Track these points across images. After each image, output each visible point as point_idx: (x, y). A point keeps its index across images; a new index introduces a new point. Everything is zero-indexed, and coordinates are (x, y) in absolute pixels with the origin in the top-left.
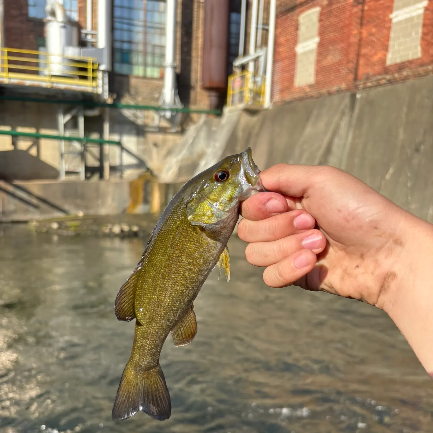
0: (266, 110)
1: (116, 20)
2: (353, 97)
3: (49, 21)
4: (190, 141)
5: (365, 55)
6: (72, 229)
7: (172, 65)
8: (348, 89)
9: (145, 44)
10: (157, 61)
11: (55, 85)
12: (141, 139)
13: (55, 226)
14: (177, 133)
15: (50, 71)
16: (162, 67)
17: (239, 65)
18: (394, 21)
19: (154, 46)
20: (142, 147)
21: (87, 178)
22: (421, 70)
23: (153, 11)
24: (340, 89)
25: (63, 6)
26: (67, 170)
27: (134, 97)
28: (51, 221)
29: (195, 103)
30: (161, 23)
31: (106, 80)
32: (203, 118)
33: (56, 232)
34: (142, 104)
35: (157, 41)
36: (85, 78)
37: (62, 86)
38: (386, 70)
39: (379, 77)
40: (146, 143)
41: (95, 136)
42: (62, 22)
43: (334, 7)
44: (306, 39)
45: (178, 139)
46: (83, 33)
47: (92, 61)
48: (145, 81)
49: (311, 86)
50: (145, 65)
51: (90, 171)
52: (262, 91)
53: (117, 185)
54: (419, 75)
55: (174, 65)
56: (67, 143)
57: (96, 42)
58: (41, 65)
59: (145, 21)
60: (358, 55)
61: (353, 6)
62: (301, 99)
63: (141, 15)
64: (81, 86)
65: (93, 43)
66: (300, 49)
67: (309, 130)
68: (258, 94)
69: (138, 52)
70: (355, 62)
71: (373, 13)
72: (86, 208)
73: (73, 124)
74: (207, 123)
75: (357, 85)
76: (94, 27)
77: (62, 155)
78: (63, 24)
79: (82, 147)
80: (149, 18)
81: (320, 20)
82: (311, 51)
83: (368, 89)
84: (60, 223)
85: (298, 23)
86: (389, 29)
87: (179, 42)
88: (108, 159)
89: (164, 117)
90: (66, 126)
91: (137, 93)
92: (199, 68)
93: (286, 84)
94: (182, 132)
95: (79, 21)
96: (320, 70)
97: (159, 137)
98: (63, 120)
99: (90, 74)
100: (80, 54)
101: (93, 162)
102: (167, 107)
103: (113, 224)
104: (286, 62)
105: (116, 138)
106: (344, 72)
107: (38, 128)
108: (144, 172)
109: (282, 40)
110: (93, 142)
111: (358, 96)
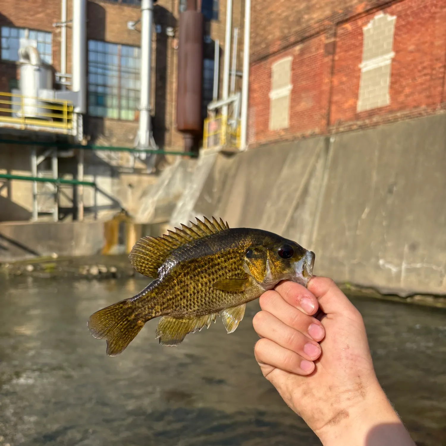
0: (242, 152)
1: (91, 64)
2: (327, 140)
3: (22, 64)
4: (166, 182)
5: (336, 102)
6: (48, 271)
7: (147, 107)
8: (322, 134)
9: (120, 88)
10: (131, 103)
11: (29, 127)
12: (116, 181)
13: (30, 268)
14: (152, 174)
15: (23, 112)
16: (137, 110)
17: (213, 109)
18: (364, 70)
19: (129, 90)
20: (116, 188)
21: (60, 219)
22: (390, 116)
23: (127, 56)
24: (314, 133)
25: (37, 50)
26: (40, 211)
27: (108, 139)
28: (25, 263)
29: (170, 144)
30: (135, 69)
31: (81, 122)
32: (178, 159)
33: (31, 274)
34: (116, 145)
35: (131, 84)
36: (60, 120)
37: (36, 128)
38: (357, 117)
39: (351, 123)
40: (120, 184)
41: (68, 177)
42: (36, 65)
43: (306, 56)
44: (280, 86)
45: (154, 180)
46: (57, 76)
47: (67, 104)
48: (120, 123)
49: (285, 130)
50: (120, 108)
51: (63, 212)
52: (238, 134)
53: (91, 225)
54: (388, 121)
55: (150, 109)
56: (40, 184)
57: (71, 86)
58: (14, 107)
59: (120, 66)
60: (330, 102)
61: (324, 56)
62: (276, 142)
63: (116, 60)
64: (56, 128)
65: (68, 87)
66: (274, 95)
67: (285, 172)
68: (233, 137)
69: (113, 95)
70: (327, 108)
71: (343, 63)
72: (59, 249)
73: (47, 165)
74: (182, 165)
75: (330, 130)
76: (69, 70)
77: (34, 197)
78: (37, 68)
79: (55, 187)
80: (123, 63)
81: (293, 69)
82: (284, 98)
83: (340, 134)
84: (35, 265)
85: (271, 71)
86: (359, 78)
87: (153, 86)
88: (82, 200)
89: (139, 158)
90: (39, 167)
91: (112, 135)
92: (174, 111)
93: (261, 127)
94: (157, 173)
95: (53, 64)
96: (294, 115)
97: (134, 178)
98: (36, 161)
99: (65, 117)
100: (55, 97)
101: (66, 203)
102: (142, 149)
103: (91, 266)
104: (261, 107)
105: (90, 179)
106: (317, 117)
107: (9, 169)
108: (118, 213)
109: (255, 86)
110: (67, 182)
111: (332, 140)
